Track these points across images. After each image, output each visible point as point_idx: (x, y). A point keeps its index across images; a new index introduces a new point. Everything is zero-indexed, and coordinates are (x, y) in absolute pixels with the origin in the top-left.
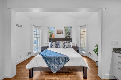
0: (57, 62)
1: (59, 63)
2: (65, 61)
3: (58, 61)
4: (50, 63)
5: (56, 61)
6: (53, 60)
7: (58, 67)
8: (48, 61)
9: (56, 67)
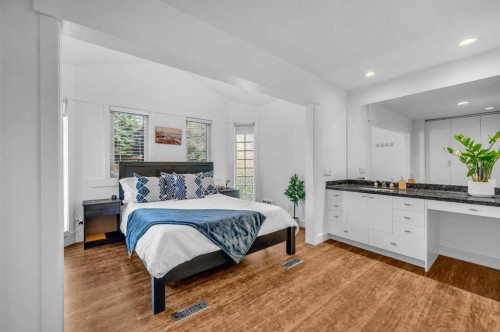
0: (240, 231)
1: (247, 232)
2: (257, 223)
3: (242, 229)
4: (224, 237)
5: (237, 229)
6: (229, 228)
7: (246, 242)
8: (215, 235)
9: (242, 245)
